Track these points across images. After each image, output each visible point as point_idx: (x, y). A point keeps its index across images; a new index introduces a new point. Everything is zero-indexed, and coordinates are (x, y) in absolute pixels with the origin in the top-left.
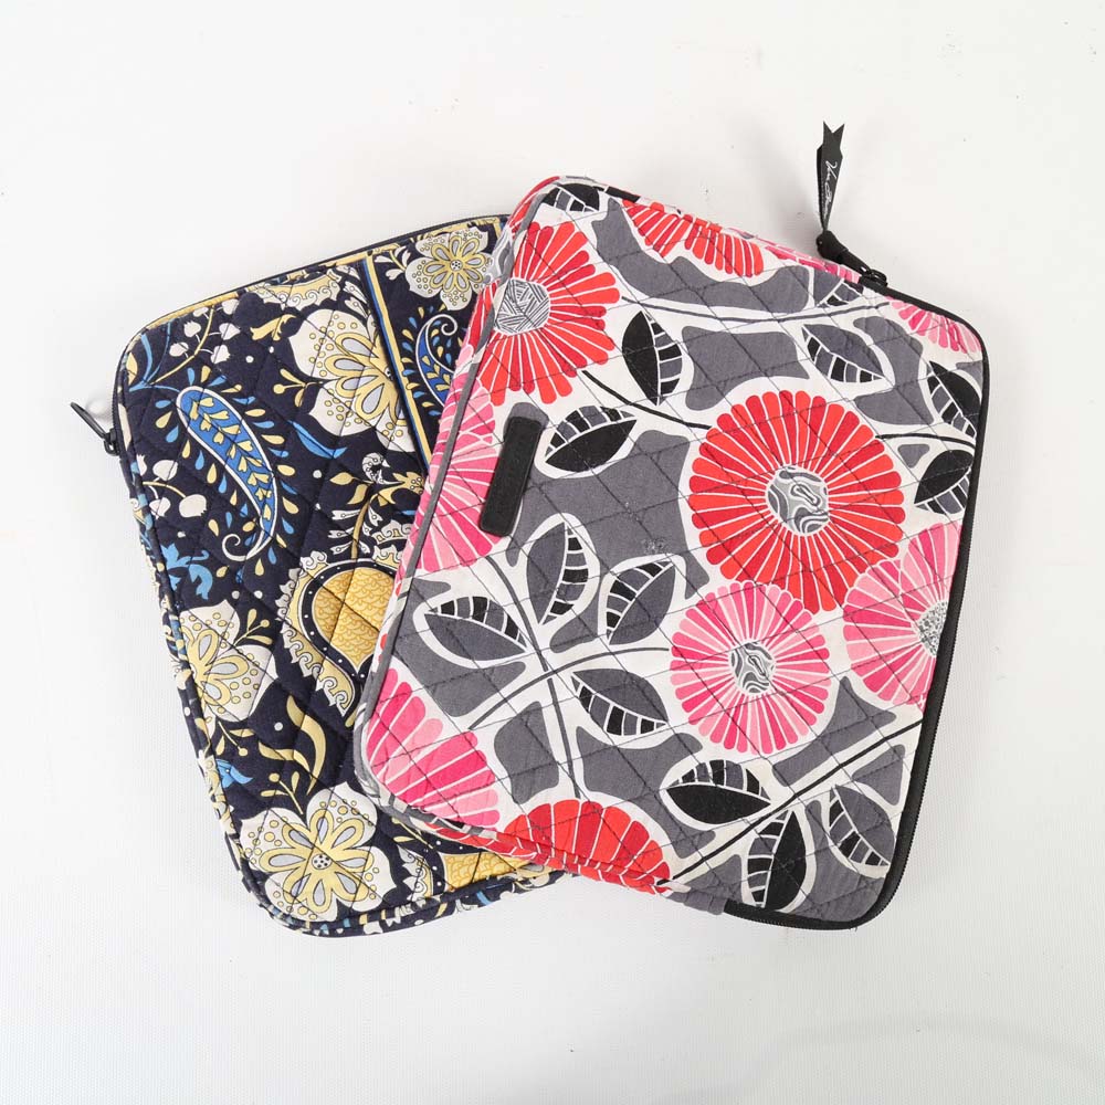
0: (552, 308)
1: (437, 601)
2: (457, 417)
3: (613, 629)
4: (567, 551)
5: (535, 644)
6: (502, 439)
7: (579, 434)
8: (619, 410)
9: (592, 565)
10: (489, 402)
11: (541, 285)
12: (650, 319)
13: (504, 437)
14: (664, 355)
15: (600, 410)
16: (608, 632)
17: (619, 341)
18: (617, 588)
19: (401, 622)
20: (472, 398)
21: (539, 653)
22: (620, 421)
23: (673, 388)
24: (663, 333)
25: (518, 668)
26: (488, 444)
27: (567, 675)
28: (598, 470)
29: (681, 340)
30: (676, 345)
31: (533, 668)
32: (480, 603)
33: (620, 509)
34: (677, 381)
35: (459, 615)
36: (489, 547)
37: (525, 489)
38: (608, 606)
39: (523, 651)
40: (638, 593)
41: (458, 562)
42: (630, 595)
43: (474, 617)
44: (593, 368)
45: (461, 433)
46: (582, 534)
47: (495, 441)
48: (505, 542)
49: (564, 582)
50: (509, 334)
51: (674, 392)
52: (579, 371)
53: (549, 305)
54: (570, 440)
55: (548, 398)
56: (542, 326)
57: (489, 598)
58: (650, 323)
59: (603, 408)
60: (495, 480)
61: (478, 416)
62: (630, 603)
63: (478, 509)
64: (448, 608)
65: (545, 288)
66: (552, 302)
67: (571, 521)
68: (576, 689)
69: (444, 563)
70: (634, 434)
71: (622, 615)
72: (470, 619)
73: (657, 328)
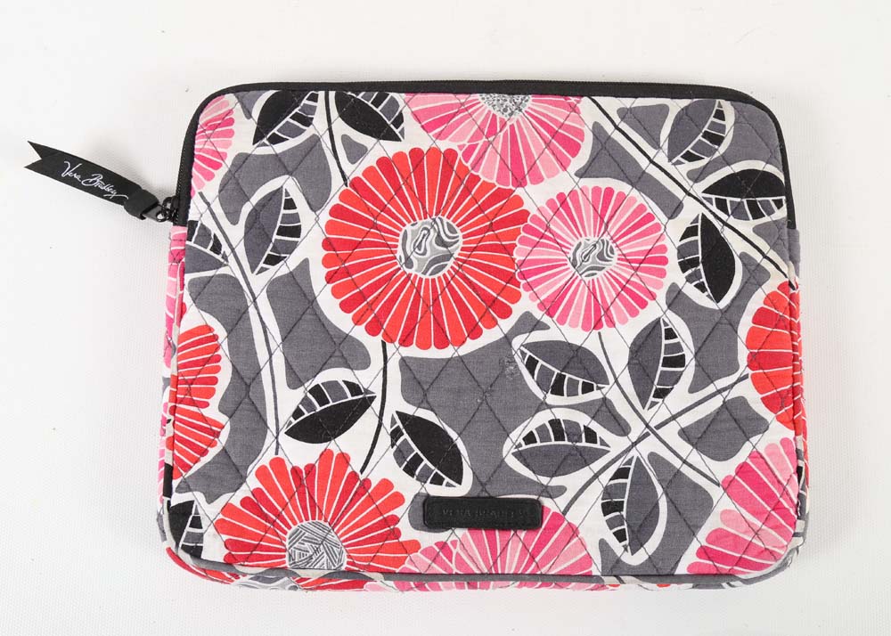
0: (307, 519)
1: (617, 547)
2: (440, 580)
3: (595, 385)
4: (539, 444)
5: (628, 450)
6: (450, 531)
7: (426, 461)
8: (390, 430)
9: (543, 418)
10: (419, 554)
11: (287, 537)
12: (291, 423)
13: (447, 530)
14: (323, 401)
15: (395, 447)
16: (599, 388)
17: (321, 447)
18: (557, 390)
19: (645, 575)
20: (418, 571)
21: (634, 444)
22: (401, 426)
23: (354, 384)
24: (300, 406)
25: (653, 457)
26: (458, 543)
27: (647, 414)
28: (453, 434)
29: (302, 389)
30: (310, 392)
31: (650, 446)
32: (607, 509)
33: (484, 406)
34: (345, 382)
35: (623, 524)
36: (555, 514)
37: (491, 497)
38: (577, 395)
39: (638, 459)
40: (557, 372)
41: (575, 540)
42: (561, 378)
43: (621, 510)
44: (356, 465)
45: (455, 571)
46: (517, 435)
47: (453, 538)
48: (546, 502)
49: (566, 439)
50: (345, 554)
51: (357, 383)
52: (362, 477)
53: (305, 523)
54: (433, 467)
55: (398, 499)
56: (327, 524)
57: (600, 502)
58: (294, 422)
59: (393, 445)
60: (490, 526)
61: (434, 561)
62: (568, 376)
63: (522, 534)
64: (620, 536)
65: (290, 532)
66: (301, 521)
67: (508, 448)
68: (657, 403)
69: (581, 552)
70: (410, 410)
71: (581, 380)
72: (624, 513)
73: (297, 413)
